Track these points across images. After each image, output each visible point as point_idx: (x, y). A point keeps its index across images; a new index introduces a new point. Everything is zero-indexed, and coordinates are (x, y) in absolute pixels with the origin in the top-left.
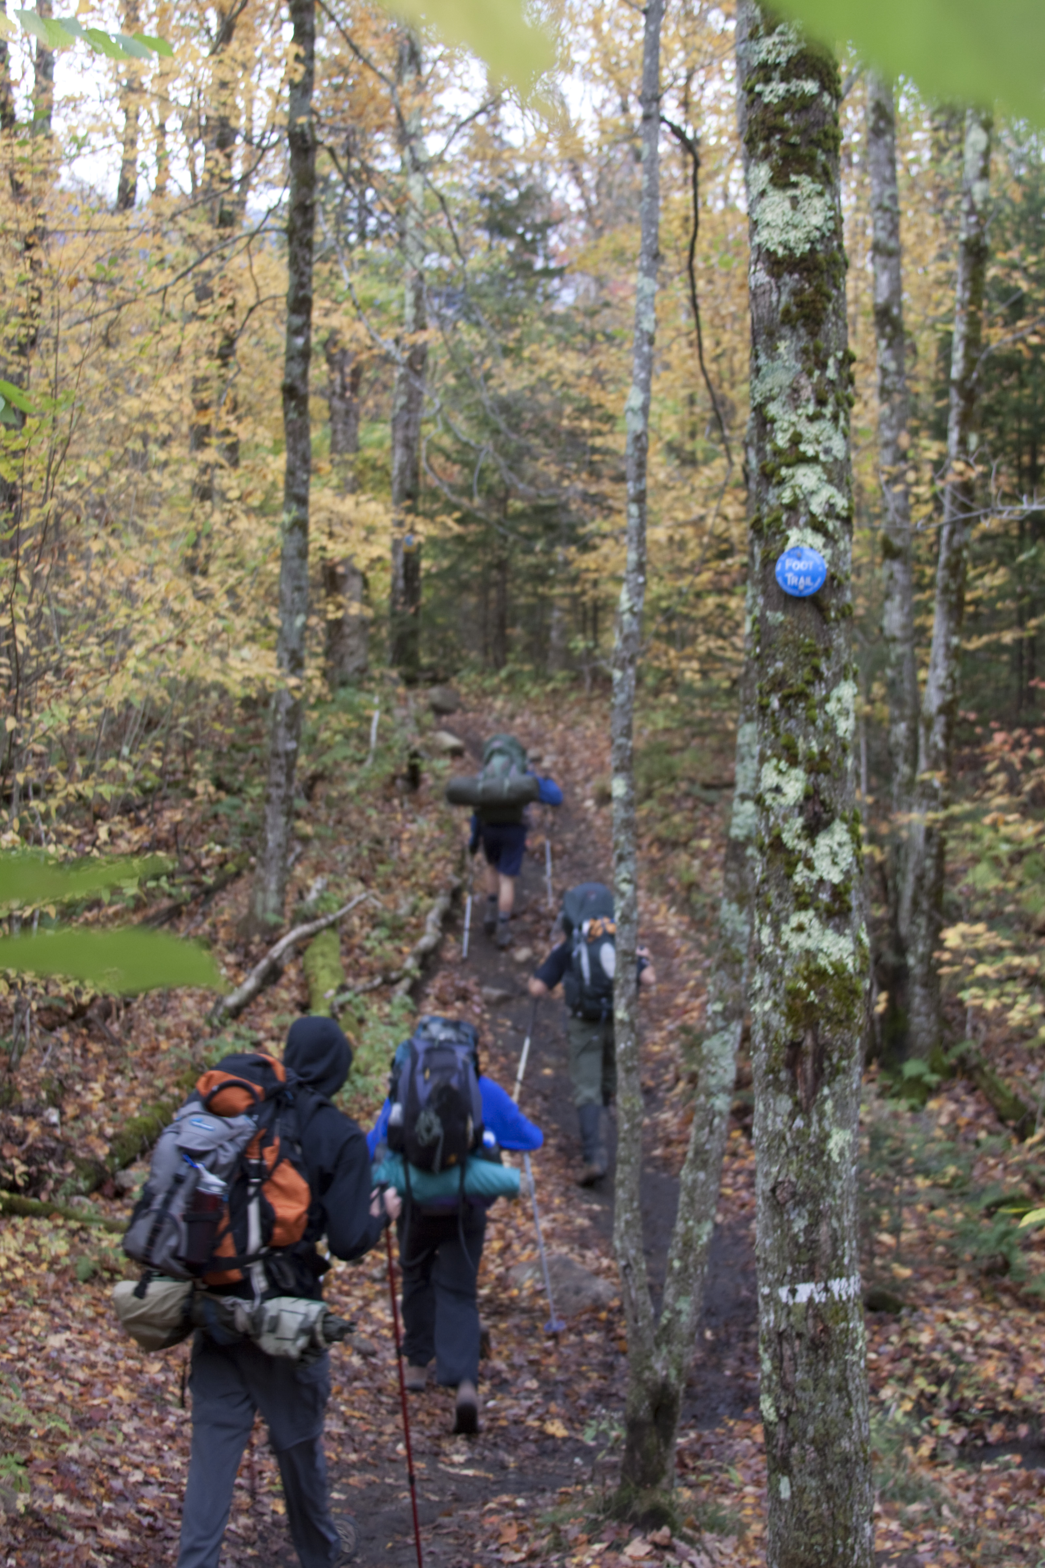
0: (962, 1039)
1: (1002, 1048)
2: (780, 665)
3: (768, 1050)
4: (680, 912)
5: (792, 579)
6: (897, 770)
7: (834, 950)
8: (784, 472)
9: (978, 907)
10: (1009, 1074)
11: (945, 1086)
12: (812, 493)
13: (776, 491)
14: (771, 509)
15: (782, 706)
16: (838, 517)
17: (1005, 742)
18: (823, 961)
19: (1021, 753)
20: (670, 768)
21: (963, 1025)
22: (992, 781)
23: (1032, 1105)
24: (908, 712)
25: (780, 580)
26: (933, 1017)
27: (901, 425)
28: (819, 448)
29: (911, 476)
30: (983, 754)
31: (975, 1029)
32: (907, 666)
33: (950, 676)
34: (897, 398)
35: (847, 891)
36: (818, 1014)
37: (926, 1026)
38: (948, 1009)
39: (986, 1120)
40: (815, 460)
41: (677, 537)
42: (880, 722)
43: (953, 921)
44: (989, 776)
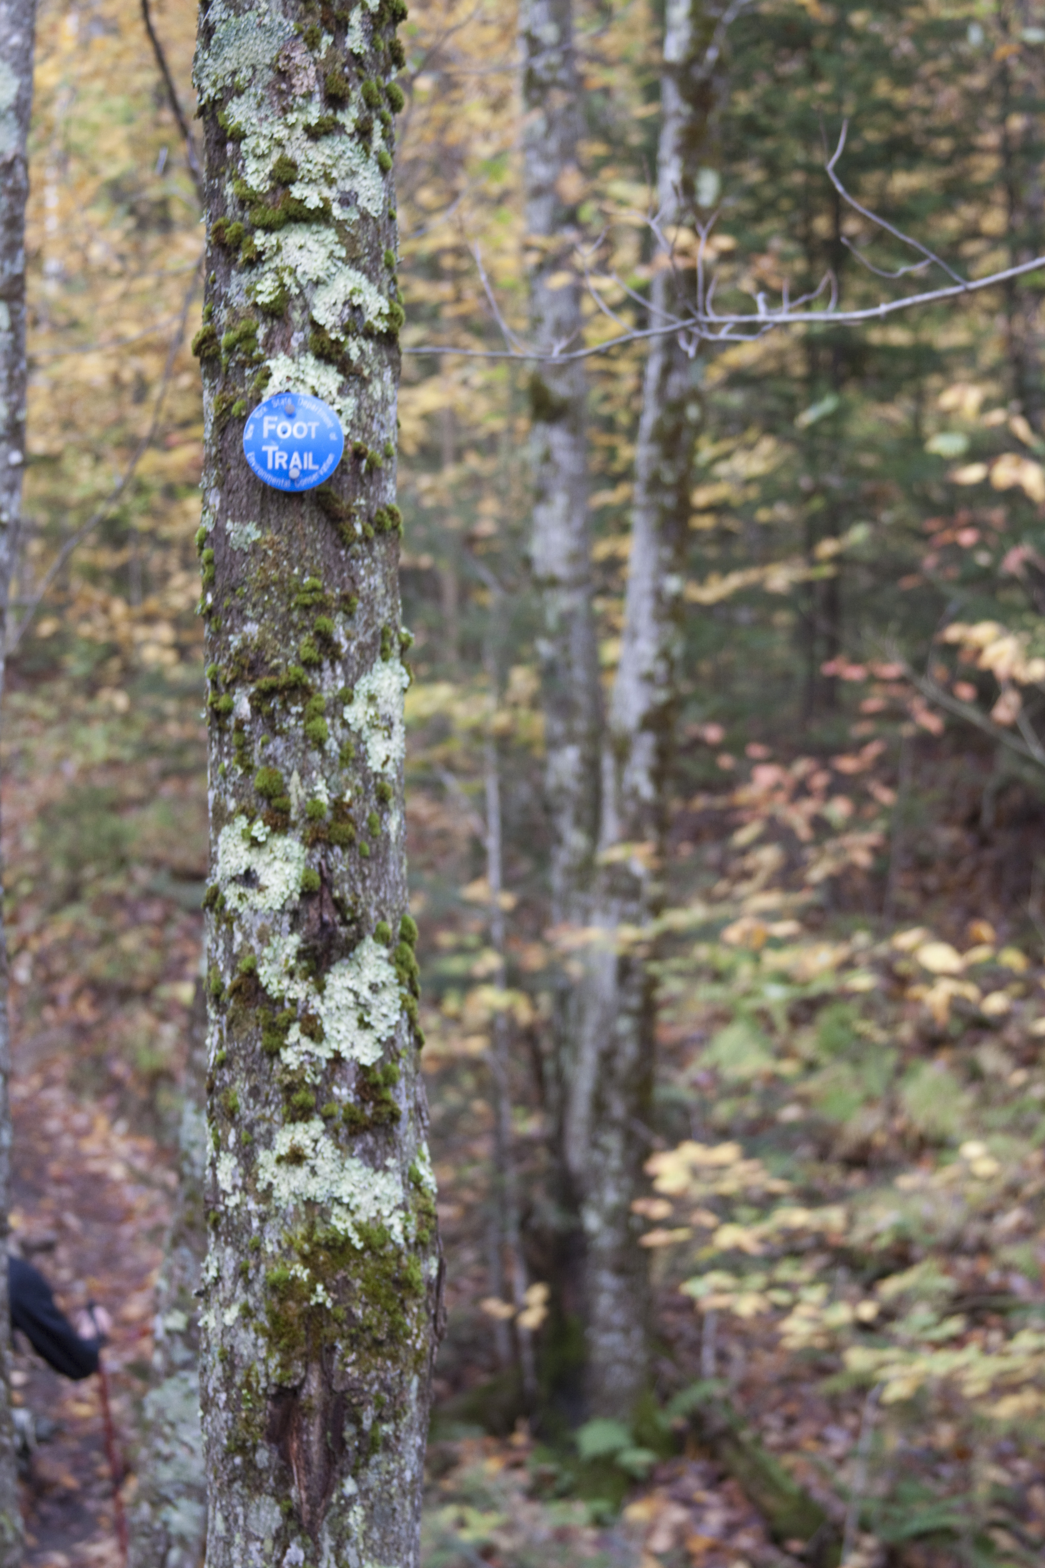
0: (697, 1376)
1: (775, 1395)
2: (252, 629)
3: (232, 1406)
4: (135, 1131)
5: (276, 457)
6: (559, 840)
7: (363, 1200)
8: (260, 239)
9: (723, 1111)
10: (791, 1447)
11: (663, 1474)
12: (317, 283)
13: (245, 279)
14: (235, 315)
15: (256, 711)
16: (369, 333)
17: (776, 787)
18: (341, 1223)
19: (809, 806)
20: (116, 840)
21: (696, 1347)
22: (749, 862)
23: (838, 1509)
24: (581, 725)
25: (251, 457)
26: (637, 1334)
27: (567, 153)
28: (331, 194)
29: (586, 256)
30: (734, 809)
31: (722, 1357)
32: (579, 634)
33: (664, 654)
34: (558, 99)
35: (390, 1081)
36: (331, 1330)
37: (624, 1352)
38: (669, 1317)
39: (745, 1541)
40: (322, 216)
41: (127, 375)
42: (528, 746)
43: (674, 1141)
44: (744, 851)
